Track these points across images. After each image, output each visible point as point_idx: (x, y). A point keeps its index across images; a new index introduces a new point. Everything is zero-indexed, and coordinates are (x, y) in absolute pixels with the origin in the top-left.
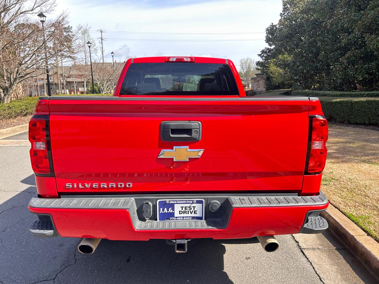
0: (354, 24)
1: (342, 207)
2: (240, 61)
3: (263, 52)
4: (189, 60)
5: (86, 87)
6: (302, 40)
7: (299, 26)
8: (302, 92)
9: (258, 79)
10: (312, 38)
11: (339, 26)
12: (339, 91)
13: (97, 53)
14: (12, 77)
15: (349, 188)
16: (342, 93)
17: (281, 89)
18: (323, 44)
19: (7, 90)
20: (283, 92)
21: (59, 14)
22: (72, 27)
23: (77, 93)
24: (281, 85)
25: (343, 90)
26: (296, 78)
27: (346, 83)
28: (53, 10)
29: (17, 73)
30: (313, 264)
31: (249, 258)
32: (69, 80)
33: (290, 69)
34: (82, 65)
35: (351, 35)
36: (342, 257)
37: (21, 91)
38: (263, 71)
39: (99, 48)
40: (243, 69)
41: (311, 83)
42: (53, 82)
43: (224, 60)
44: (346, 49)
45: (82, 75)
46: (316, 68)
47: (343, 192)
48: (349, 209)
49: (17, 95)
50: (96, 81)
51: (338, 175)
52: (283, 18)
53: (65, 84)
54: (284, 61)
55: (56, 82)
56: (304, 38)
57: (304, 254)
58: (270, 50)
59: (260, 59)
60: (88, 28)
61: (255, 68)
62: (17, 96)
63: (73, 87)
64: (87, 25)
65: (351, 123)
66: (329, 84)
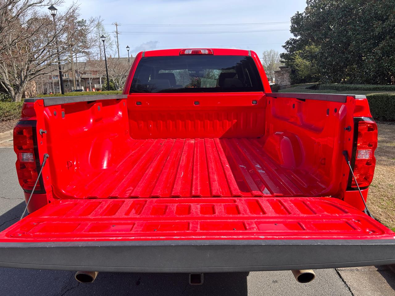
0: (389, 11)
1: (384, 220)
2: (263, 54)
3: (288, 43)
4: (207, 52)
5: (102, 84)
6: (331, 30)
7: (328, 14)
8: (331, 86)
9: (282, 73)
10: (342, 26)
11: (372, 13)
12: (373, 84)
13: (112, 47)
14: (22, 75)
15: (389, 197)
16: (375, 86)
17: (307, 83)
18: (355, 34)
19: (17, 88)
20: (309, 86)
21: (69, 6)
22: (86, 21)
23: (92, 90)
24: (308, 79)
25: (376, 83)
26: (323, 70)
27: (379, 76)
28: (63, 2)
29: (27, 70)
30: (352, 290)
31: (276, 282)
32: (84, 76)
33: (318, 60)
34: (96, 61)
35: (385, 23)
36: (386, 281)
37: (34, 89)
38: (287, 63)
39: (114, 42)
40: (266, 62)
41: (340, 75)
42: (68, 79)
43: (246, 52)
44: (380, 38)
45: (96, 71)
46: (346, 60)
47: (384, 200)
48: (392, 222)
49: (30, 92)
50: (111, 77)
51: (376, 180)
52: (309, 5)
53: (80, 81)
54: (310, 52)
55: (71, 78)
56: (333, 27)
57: (341, 277)
58: (295, 41)
59: (285, 51)
60: (100, 21)
61: (278, 61)
62: (31, 94)
63: (89, 83)
64: (100, 17)
65: (386, 120)
66: (360, 77)
